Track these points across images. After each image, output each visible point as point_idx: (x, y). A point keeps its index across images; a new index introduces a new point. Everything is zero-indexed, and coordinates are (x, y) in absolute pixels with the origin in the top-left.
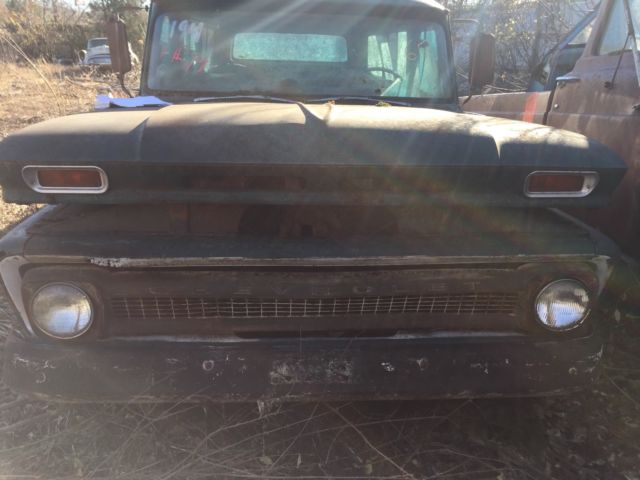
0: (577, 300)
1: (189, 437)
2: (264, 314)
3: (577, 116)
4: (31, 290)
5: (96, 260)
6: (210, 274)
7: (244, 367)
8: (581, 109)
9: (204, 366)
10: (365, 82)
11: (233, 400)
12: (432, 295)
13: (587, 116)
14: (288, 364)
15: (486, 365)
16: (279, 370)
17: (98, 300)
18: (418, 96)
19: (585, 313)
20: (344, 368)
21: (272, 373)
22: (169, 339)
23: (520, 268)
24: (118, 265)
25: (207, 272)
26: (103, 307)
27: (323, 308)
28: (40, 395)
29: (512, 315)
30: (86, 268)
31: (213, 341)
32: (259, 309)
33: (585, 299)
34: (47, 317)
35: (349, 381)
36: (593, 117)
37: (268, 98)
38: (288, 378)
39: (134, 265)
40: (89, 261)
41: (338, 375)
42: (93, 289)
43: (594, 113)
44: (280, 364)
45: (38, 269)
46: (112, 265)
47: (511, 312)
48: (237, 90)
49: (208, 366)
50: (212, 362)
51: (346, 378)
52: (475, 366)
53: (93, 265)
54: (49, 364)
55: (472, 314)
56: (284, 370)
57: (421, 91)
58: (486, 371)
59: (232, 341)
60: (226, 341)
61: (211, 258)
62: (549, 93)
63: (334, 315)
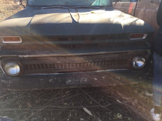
0: (142, 61)
1: (47, 97)
2: (64, 67)
3: (143, 9)
4: (4, 64)
5: (20, 56)
6: (50, 58)
7: (60, 81)
8: (144, 8)
9: (50, 81)
10: (87, 1)
11: (57, 88)
12: (106, 61)
13: (146, 10)
14: (71, 79)
15: (120, 77)
16: (69, 81)
17: (21, 66)
18: (102, 5)
19: (144, 64)
20: (84, 80)
21: (67, 82)
22: (40, 74)
23: (128, 53)
24: (26, 57)
25: (49, 57)
26: (23, 67)
27: (79, 65)
28: (9, 89)
29: (126, 65)
30: (17, 58)
31: (51, 74)
32: (63, 66)
33: (144, 61)
34: (8, 70)
35: (86, 83)
36: (147, 10)
37: (62, 7)
38: (71, 83)
39: (30, 57)
40: (18, 56)
41: (83, 81)
42: (19, 63)
43: (148, 9)
44: (69, 80)
45: (5, 58)
46: (24, 57)
47: (126, 64)
48: (53, 5)
49: (51, 80)
50: (52, 80)
51: (85, 82)
52: (117, 78)
53: (19, 57)
54: (10, 82)
55: (116, 65)
56: (70, 81)
57: (102, 4)
58: (120, 79)
59: (56, 74)
60: (55, 74)
61: (50, 54)
62: (136, 3)
63: (82, 67)
